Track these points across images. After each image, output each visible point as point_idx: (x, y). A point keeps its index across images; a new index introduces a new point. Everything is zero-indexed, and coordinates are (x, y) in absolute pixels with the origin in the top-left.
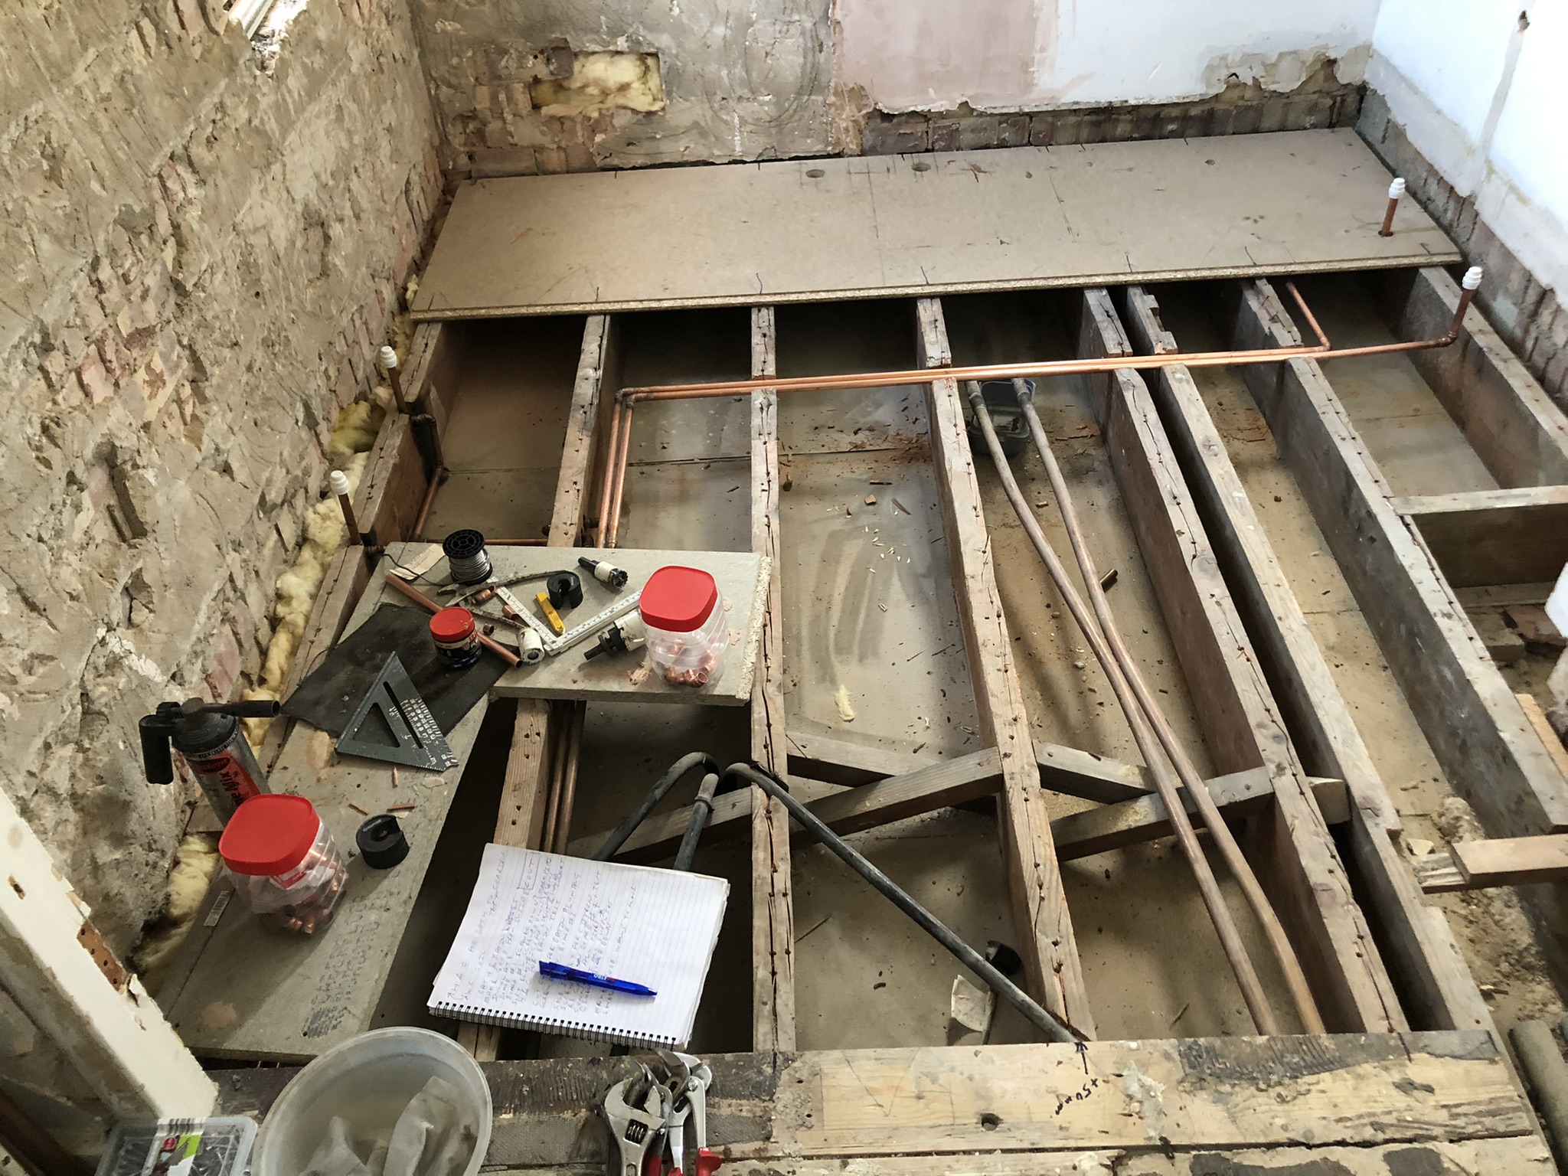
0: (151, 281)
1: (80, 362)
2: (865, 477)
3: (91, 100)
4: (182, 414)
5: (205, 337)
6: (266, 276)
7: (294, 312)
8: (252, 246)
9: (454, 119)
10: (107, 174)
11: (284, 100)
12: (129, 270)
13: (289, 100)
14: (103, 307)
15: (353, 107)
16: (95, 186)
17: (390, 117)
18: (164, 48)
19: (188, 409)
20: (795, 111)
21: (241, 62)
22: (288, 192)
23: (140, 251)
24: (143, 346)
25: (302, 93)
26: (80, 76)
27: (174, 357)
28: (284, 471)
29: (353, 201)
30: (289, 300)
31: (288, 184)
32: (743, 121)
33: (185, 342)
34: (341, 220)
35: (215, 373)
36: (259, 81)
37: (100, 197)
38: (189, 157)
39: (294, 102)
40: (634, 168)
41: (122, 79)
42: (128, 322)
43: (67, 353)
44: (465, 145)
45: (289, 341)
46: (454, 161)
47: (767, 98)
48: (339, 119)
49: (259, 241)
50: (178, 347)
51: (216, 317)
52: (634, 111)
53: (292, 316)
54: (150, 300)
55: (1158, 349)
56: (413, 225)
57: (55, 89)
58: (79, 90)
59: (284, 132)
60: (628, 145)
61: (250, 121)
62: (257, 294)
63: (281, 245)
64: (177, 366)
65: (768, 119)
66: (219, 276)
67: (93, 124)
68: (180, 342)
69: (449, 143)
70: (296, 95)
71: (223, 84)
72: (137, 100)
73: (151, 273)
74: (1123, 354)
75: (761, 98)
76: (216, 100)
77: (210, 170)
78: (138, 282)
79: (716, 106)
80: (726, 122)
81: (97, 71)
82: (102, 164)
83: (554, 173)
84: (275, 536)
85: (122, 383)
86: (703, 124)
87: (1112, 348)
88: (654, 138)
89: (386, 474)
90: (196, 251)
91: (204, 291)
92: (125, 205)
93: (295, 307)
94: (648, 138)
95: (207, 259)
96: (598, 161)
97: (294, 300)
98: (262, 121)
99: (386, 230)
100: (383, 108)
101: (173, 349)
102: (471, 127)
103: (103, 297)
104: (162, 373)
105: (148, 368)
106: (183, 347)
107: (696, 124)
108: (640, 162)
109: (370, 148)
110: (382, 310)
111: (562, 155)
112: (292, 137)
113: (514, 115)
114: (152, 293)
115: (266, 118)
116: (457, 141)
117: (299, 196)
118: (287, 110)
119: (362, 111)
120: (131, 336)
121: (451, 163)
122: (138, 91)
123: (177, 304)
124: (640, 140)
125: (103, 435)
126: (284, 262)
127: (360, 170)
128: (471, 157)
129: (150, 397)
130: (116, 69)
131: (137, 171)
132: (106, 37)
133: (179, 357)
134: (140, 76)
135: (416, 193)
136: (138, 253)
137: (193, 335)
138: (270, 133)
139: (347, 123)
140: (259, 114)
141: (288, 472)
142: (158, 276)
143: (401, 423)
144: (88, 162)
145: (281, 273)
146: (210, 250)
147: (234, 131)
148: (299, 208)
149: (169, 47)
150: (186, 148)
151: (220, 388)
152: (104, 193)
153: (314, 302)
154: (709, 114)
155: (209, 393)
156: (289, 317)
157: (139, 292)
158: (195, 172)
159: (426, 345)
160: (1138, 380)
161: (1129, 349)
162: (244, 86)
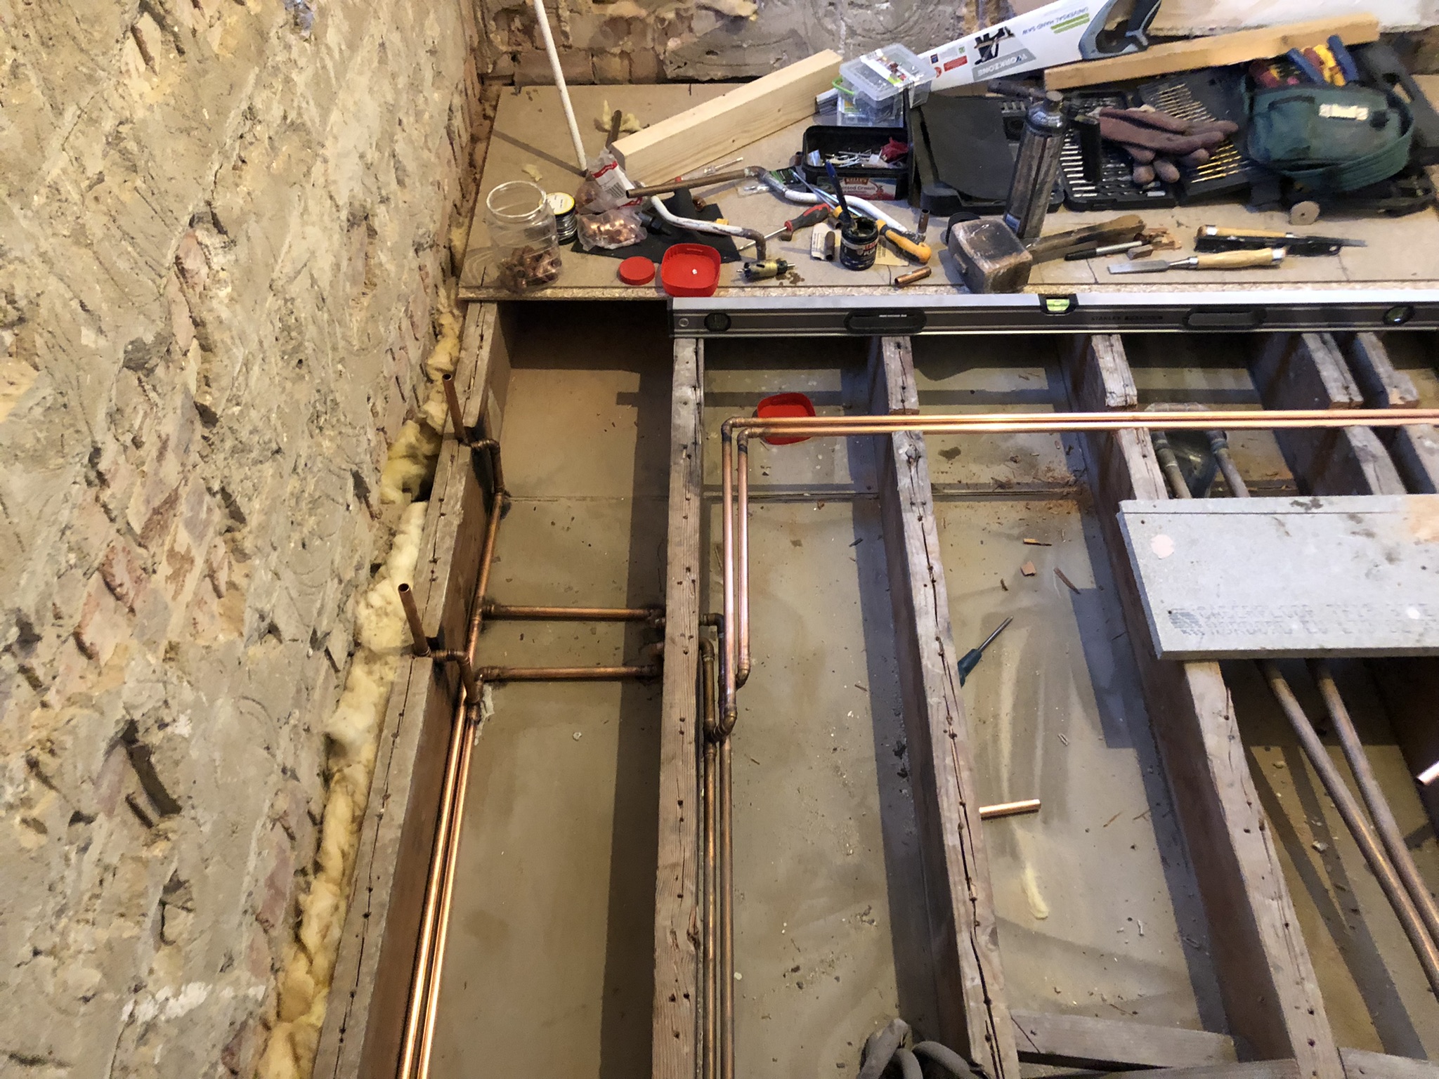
0: (170, 427)
1: (77, 618)
2: (1016, 532)
3: (75, 196)
4: (216, 589)
5: (241, 465)
6: (311, 331)
7: (342, 361)
8: (293, 299)
9: (497, 14)
10: (104, 306)
11: (324, 67)
12: (140, 428)
13: (330, 64)
14: (107, 510)
15: (395, 37)
16: (88, 337)
17: (433, 31)
18: (173, 54)
19: (222, 577)
20: (916, 23)
21: (273, 34)
22: (331, 197)
23: (154, 388)
24: (164, 528)
25: (343, 47)
26: (56, 166)
27: (203, 515)
28: (336, 581)
29: (399, 167)
30: (334, 349)
31: (332, 188)
32: (852, 32)
33: (216, 487)
34: (385, 200)
35: (253, 509)
36: (294, 55)
37: (96, 353)
38: (214, 216)
39: (335, 67)
40: (712, 81)
41: (118, 137)
42: (143, 509)
43: (58, 617)
44: (509, 44)
45: (337, 404)
46: (495, 64)
47: (885, 5)
48: (383, 61)
49: (298, 288)
50: (207, 498)
51: (254, 431)
52: (719, 14)
53: (340, 367)
54: (170, 456)
55: (1394, 398)
56: (453, 161)
57: (16, 209)
58: (55, 189)
59: (325, 112)
60: (708, 53)
61: (285, 118)
62: (300, 361)
63: (325, 280)
64: (207, 524)
65: (881, 29)
66: (256, 370)
67: (80, 236)
68: (209, 490)
69: (490, 41)
70: (337, 55)
71: (251, 78)
72: (141, 163)
73: (171, 414)
74: (1350, 405)
75: (877, 5)
76: (244, 106)
77: (240, 222)
78: (155, 438)
79: (821, 12)
80: (830, 32)
81: (81, 142)
82: (97, 297)
83: (614, 82)
84: (326, 663)
85: (137, 606)
86: (802, 32)
87: (1338, 396)
88: (740, 47)
89: (449, 543)
90: (228, 350)
91: (238, 404)
92: (132, 343)
93: (342, 353)
94: (733, 47)
95: (239, 353)
96: (670, 72)
97: (341, 344)
98: (300, 115)
99: (430, 188)
100: (427, 23)
101: (200, 502)
102: (517, 23)
103: (106, 495)
104: (188, 550)
105: (172, 554)
106: (214, 495)
107: (793, 33)
108: (719, 74)
109: (415, 86)
110: (425, 288)
111: (626, 62)
112: (335, 116)
113: (571, 11)
114: (172, 444)
115: (304, 105)
116: (499, 39)
117: (342, 200)
118: (328, 80)
119: (405, 40)
120: (147, 527)
121: (491, 66)
122: (142, 147)
123: (204, 438)
124: (723, 49)
125: (117, 722)
126: (329, 301)
127: (405, 121)
128: (514, 58)
129: (174, 598)
130: (108, 125)
131: (145, 278)
132: (91, 79)
133: (210, 510)
134: (144, 121)
135: (458, 122)
136: (152, 395)
137: (226, 472)
138: (309, 124)
139: (392, 66)
140: (295, 104)
141: (340, 581)
142: (179, 411)
143: (461, 461)
144: (75, 304)
145: (326, 316)
146: (243, 338)
147: (267, 141)
148: (344, 215)
149: (181, 52)
150: (209, 204)
151: (263, 528)
152: (102, 342)
153: (363, 331)
154: (811, 21)
155: (248, 545)
156: (335, 372)
157: (154, 453)
158: (221, 231)
159: (482, 337)
160: (1376, 446)
161: (1359, 399)
162: (276, 68)
